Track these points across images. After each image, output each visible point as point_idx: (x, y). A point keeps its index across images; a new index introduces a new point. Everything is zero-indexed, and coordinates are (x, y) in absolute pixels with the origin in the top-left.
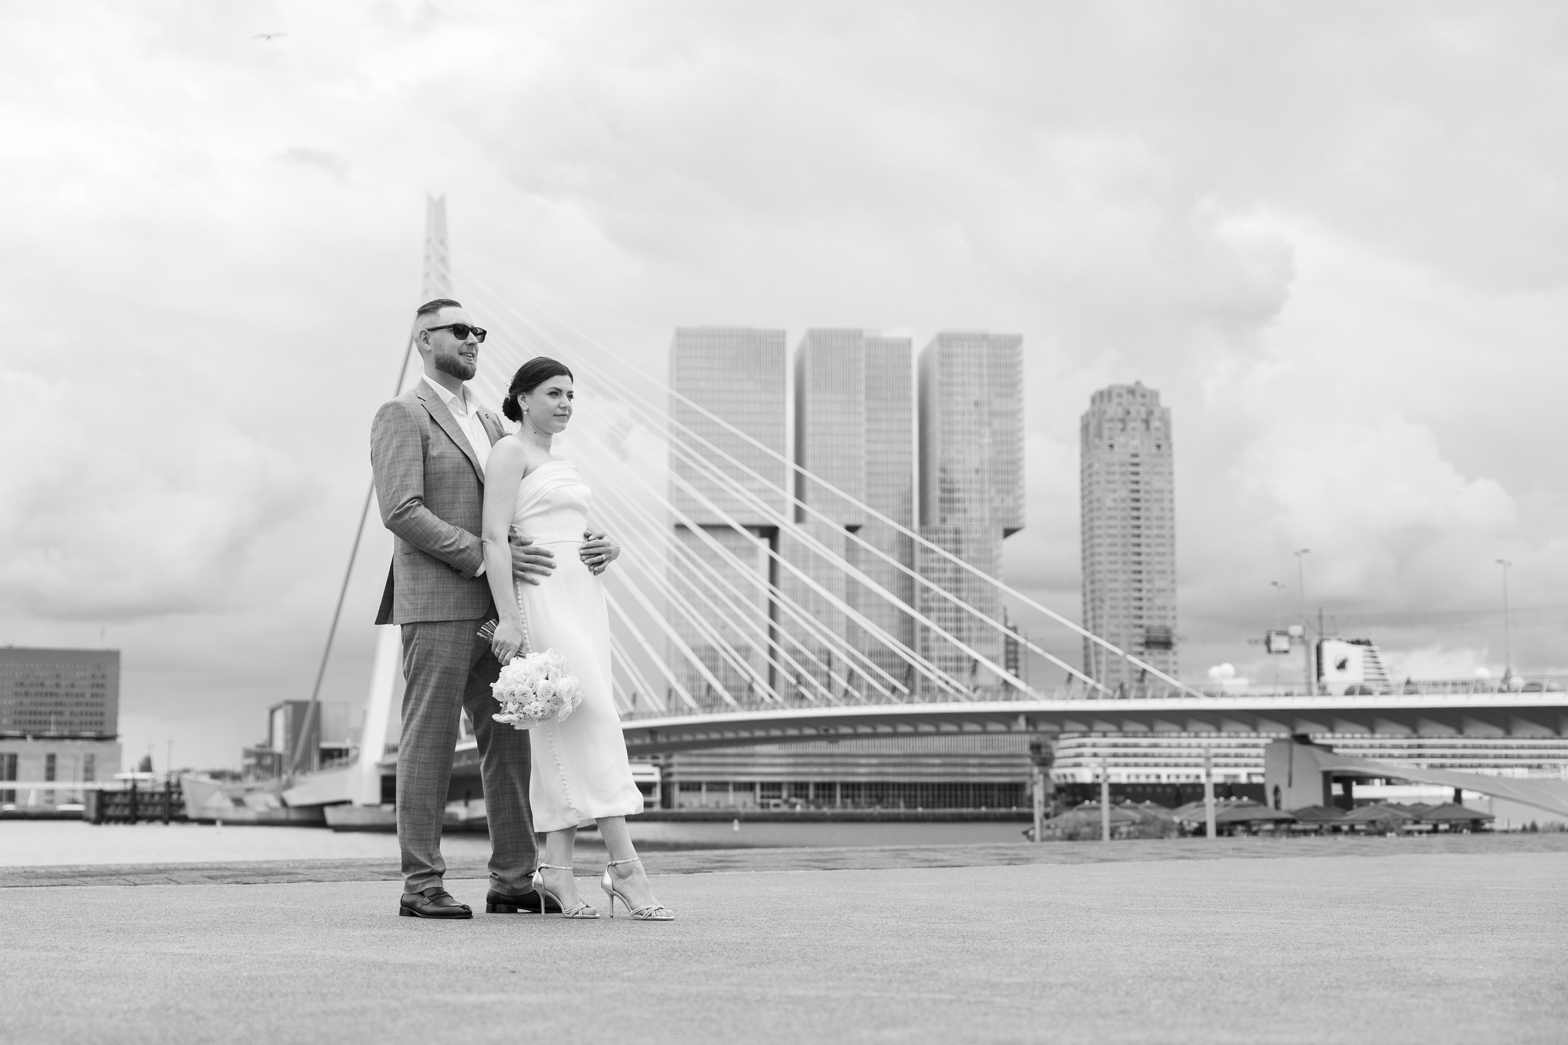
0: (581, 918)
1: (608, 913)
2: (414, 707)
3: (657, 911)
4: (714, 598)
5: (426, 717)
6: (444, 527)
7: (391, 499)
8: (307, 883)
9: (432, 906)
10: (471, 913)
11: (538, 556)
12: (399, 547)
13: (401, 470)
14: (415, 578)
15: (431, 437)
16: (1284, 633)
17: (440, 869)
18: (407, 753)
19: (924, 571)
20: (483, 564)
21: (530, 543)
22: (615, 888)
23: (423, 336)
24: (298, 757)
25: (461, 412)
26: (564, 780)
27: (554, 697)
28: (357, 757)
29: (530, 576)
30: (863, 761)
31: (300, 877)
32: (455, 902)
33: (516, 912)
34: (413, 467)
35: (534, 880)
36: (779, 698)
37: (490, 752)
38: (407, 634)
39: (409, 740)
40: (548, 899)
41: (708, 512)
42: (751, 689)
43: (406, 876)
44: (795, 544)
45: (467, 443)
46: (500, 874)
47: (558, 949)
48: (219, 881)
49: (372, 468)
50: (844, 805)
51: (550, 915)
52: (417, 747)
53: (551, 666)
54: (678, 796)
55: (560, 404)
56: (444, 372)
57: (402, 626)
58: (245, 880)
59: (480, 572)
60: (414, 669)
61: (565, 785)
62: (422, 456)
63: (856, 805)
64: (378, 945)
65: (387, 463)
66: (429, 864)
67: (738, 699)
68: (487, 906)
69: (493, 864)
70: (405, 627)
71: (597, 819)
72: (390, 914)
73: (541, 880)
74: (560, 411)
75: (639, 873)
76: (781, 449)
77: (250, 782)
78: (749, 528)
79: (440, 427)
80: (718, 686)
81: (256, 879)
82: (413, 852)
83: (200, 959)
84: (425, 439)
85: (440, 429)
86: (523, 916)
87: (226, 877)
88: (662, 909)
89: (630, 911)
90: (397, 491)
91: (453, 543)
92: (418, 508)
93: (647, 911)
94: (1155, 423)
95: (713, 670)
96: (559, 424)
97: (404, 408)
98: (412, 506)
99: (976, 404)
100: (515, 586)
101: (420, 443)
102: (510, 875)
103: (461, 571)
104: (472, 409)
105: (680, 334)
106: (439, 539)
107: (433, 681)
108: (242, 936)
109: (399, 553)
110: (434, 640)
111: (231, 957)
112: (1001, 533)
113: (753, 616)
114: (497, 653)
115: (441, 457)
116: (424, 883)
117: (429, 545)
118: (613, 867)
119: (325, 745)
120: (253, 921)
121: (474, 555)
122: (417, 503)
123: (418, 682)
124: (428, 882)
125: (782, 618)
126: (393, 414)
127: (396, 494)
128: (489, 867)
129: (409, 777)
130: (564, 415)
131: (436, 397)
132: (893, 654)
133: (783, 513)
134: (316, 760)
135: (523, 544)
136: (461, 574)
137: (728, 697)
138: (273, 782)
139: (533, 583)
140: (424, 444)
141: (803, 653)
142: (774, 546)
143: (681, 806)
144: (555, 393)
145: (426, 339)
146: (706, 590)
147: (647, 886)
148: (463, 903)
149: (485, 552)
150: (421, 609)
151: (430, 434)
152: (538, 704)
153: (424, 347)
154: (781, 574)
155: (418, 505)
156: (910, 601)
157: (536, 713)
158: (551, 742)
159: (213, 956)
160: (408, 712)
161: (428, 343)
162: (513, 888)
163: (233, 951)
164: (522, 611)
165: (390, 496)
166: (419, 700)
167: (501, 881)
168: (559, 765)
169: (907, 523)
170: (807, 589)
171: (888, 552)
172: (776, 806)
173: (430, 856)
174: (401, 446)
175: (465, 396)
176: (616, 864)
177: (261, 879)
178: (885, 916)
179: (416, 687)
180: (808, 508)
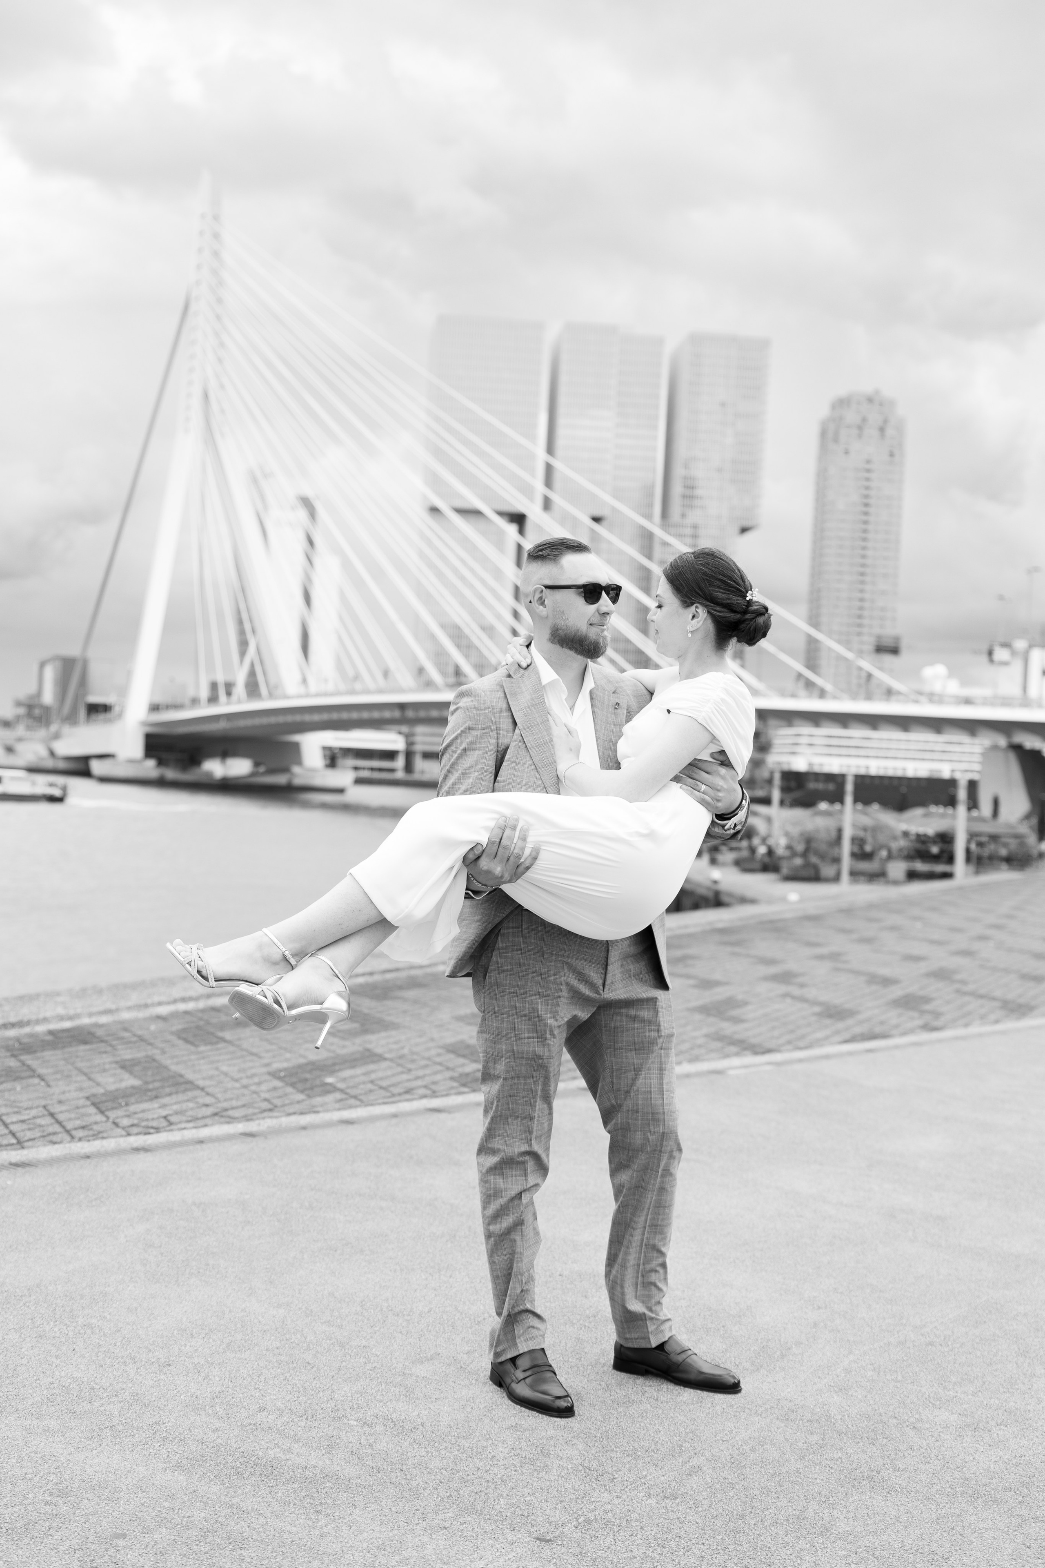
4: (463, 578)
16: (1006, 645)
23: (537, 596)
24: (66, 709)
28: (120, 715)
41: (463, 496)
54: (420, 764)
76: (534, 439)
77: (21, 730)
78: (501, 514)
80: (465, 665)
94: (890, 432)
99: (723, 404)
112: (736, 529)
113: (499, 598)
119: (93, 699)
132: (628, 641)
133: (532, 499)
134: (82, 712)
138: (42, 733)
142: (521, 531)
143: (422, 772)
145: (542, 600)
146: (455, 570)
153: (538, 611)
161: (544, 606)
169: (649, 517)
171: (630, 543)
180: (554, 497)
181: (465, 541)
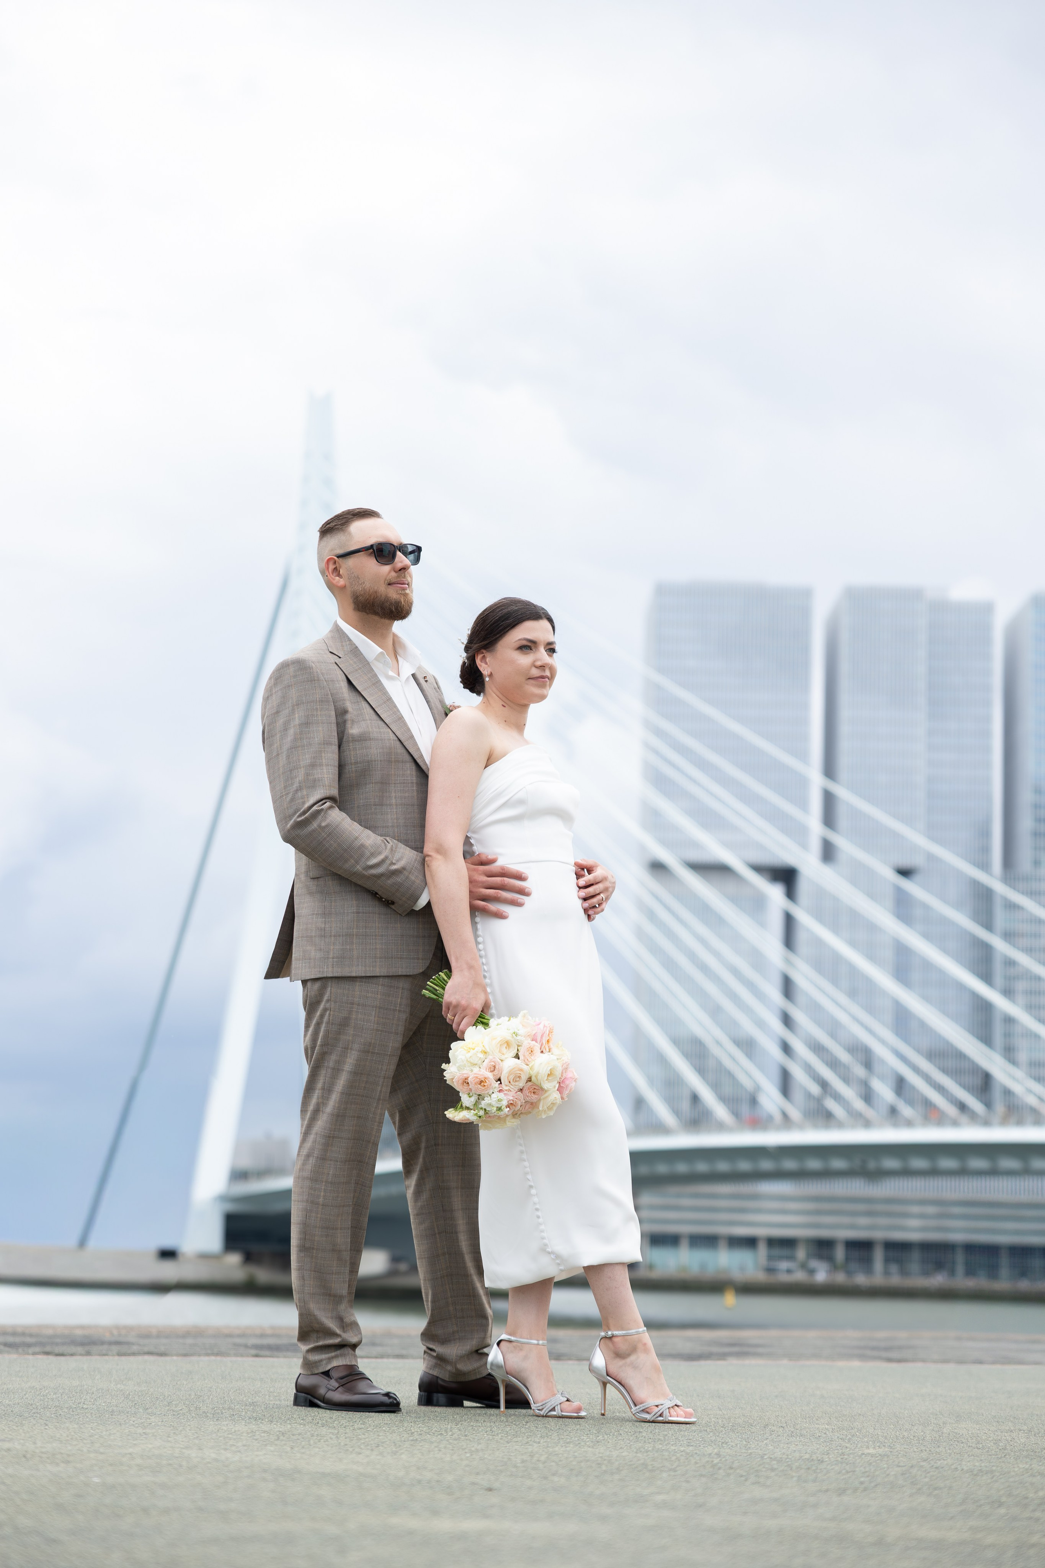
0: (560, 1417)
1: (597, 1412)
2: (320, 1100)
3: (672, 1410)
4: (704, 968)
5: (338, 1116)
6: (368, 838)
7: (292, 800)
8: (146, 1357)
9: (342, 1393)
10: (398, 1404)
11: (505, 879)
12: (303, 869)
13: (306, 759)
14: (325, 914)
15: (350, 709)
17: (354, 1340)
18: (309, 1167)
19: (1008, 936)
20: (426, 891)
21: (493, 861)
22: (609, 1373)
23: (331, 567)
25: (391, 673)
26: (537, 1210)
27: (529, 1083)
29: (493, 907)
30: (915, 1209)
31: (135, 1348)
32: (374, 1387)
33: (462, 1405)
34: (323, 754)
35: (490, 1358)
36: (795, 1114)
37: (421, 1171)
38: (313, 993)
39: (312, 1149)
40: (510, 1389)
41: (696, 845)
42: (753, 1101)
43: (304, 1348)
44: (821, 893)
45: (401, 719)
46: (440, 1349)
47: (543, 1458)
48: (20, 1350)
49: (263, 755)
50: (887, 1273)
51: (511, 1411)
52: (323, 1158)
53: (523, 1038)
55: (534, 662)
56: (368, 613)
57: (304, 982)
58: (57, 1350)
59: (422, 902)
60: (322, 1046)
61: (538, 1217)
62: (336, 738)
63: (904, 1272)
64: (276, 1445)
65: (285, 748)
66: (338, 1331)
67: (736, 1114)
68: (420, 1395)
69: (427, 1335)
70: (309, 984)
71: (588, 1269)
72: (278, 1402)
73: (500, 1359)
74: (535, 672)
75: (646, 1350)
76: (803, 755)
78: (759, 869)
79: (362, 696)
80: (708, 1096)
81: (73, 1349)
82: (317, 1313)
83: (25, 1456)
84: (341, 714)
85: (361, 699)
86: (473, 1411)
87: (29, 1345)
88: (678, 1406)
89: (631, 1408)
90: (300, 789)
91: (383, 861)
92: (330, 812)
93: (656, 1409)
95: (701, 1071)
96: (537, 691)
97: (310, 668)
98: (322, 810)
100: (474, 924)
101: (333, 719)
102: (452, 1351)
103: (393, 903)
104: (407, 670)
105: (662, 591)
106: (362, 855)
107: (349, 1064)
108: (76, 1426)
109: (303, 877)
110: (352, 1004)
111: (69, 1455)
113: (758, 995)
114: (450, 1019)
115: (363, 738)
116: (330, 1359)
117: (347, 866)
118: (607, 1341)
120: (85, 1406)
121: (413, 878)
122: (328, 804)
123: (326, 1064)
124: (336, 1357)
125: (800, 998)
126: (295, 676)
127: (299, 794)
128: (422, 1340)
129: (312, 1202)
130: (543, 677)
131: (355, 651)
132: (961, 1056)
133: (804, 846)
135: (482, 863)
136: (393, 907)
137: (721, 1112)
139: (500, 916)
140: (340, 721)
141: (827, 1050)
142: (791, 893)
144: (527, 646)
145: (336, 571)
146: (692, 957)
147: (657, 1370)
148: (386, 1390)
149: (430, 871)
150: (333, 958)
151: (349, 706)
152: (501, 1095)
153: (334, 582)
154: (801, 937)
155: (331, 807)
156: (987, 977)
157: (499, 1109)
158: (522, 1152)
159: (42, 1453)
160: (311, 1108)
161: (339, 575)
162: (457, 1369)
163: (70, 1448)
164: (484, 960)
165: (290, 796)
166: (328, 1090)
167: (441, 1360)
168: (531, 1187)
169: (984, 866)
170: (837, 959)
171: (958, 906)
172: (789, 1271)
173: (340, 1320)
174: (306, 724)
175: (396, 649)
176: (613, 1336)
177: (80, 1349)
178: (1007, 1428)
179: (323, 1072)
180: (840, 841)
181: (705, 912)
